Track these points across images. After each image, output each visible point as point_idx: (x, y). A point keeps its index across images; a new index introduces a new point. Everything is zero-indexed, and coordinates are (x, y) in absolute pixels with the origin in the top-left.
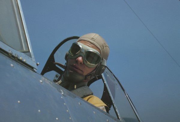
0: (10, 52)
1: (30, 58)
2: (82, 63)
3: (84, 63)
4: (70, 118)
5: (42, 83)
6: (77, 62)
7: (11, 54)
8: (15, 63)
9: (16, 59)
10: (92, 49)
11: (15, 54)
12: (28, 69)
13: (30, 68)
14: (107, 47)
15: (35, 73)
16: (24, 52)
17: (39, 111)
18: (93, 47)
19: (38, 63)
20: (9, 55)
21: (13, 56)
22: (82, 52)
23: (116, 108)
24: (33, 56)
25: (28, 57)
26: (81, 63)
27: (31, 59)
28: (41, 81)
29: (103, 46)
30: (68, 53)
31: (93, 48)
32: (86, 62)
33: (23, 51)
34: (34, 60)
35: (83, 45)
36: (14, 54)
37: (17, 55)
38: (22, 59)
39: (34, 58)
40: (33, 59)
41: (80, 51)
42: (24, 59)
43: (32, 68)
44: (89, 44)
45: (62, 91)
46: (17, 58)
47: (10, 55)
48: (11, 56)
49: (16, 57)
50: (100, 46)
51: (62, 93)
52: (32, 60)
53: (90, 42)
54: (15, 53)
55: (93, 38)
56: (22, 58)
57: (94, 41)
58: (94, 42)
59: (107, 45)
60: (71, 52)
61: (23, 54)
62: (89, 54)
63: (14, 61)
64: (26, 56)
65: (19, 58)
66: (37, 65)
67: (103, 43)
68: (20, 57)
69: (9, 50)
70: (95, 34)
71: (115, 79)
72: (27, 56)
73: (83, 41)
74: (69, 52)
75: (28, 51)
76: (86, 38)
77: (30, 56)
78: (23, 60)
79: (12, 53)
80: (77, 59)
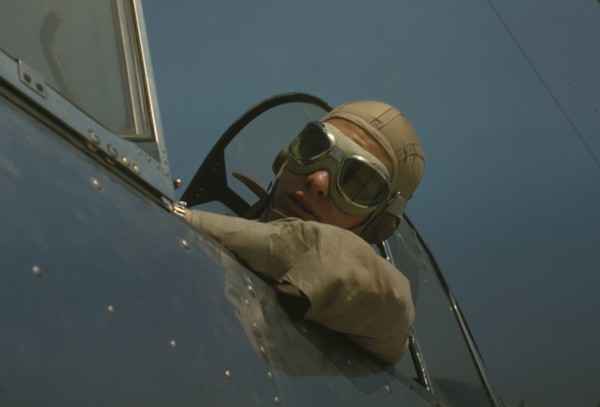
0: (92, 137)
1: (153, 160)
2: (326, 193)
3: (329, 195)
4: (269, 374)
5: (186, 248)
6: (309, 185)
7: (95, 144)
8: (106, 175)
9: (109, 160)
10: (368, 154)
11: (108, 146)
12: (146, 199)
13: (150, 195)
14: (418, 159)
15: (164, 211)
16: (136, 141)
17: (173, 343)
18: (370, 149)
19: (179, 181)
20: (88, 148)
21: (100, 153)
22: (331, 157)
23: (418, 346)
24: (163, 157)
25: (148, 157)
26: (321, 193)
27: (157, 164)
28: (184, 242)
29: (405, 152)
30: (286, 150)
31: (370, 152)
32: (339, 192)
33: (133, 136)
34: (166, 169)
35: (342, 135)
36: (103, 145)
37: (115, 150)
38: (129, 165)
39: (166, 163)
40: (163, 165)
41: (328, 154)
42: (134, 165)
43: (156, 194)
44: (362, 138)
45: (249, 280)
46: (112, 158)
47: (91, 147)
48: (94, 150)
49: (109, 154)
50: (396, 152)
51: (250, 288)
52: (159, 168)
53: (365, 131)
54: (108, 140)
55: (376, 120)
56: (128, 160)
57: (379, 129)
58: (378, 133)
59: (420, 151)
60: (296, 150)
61: (132, 145)
62: (353, 167)
63: (101, 168)
64: (140, 154)
65: (119, 159)
66: (176, 185)
67: (407, 143)
68: (123, 157)
69: (90, 131)
70: (389, 107)
71: (421, 248)
72: (144, 153)
73: (342, 121)
74: (290, 149)
75: (148, 135)
76: (355, 114)
77: (155, 155)
78: (131, 168)
79: (98, 143)
80: (311, 177)
